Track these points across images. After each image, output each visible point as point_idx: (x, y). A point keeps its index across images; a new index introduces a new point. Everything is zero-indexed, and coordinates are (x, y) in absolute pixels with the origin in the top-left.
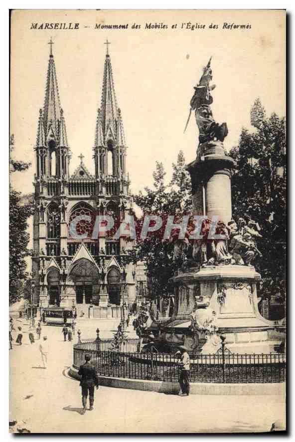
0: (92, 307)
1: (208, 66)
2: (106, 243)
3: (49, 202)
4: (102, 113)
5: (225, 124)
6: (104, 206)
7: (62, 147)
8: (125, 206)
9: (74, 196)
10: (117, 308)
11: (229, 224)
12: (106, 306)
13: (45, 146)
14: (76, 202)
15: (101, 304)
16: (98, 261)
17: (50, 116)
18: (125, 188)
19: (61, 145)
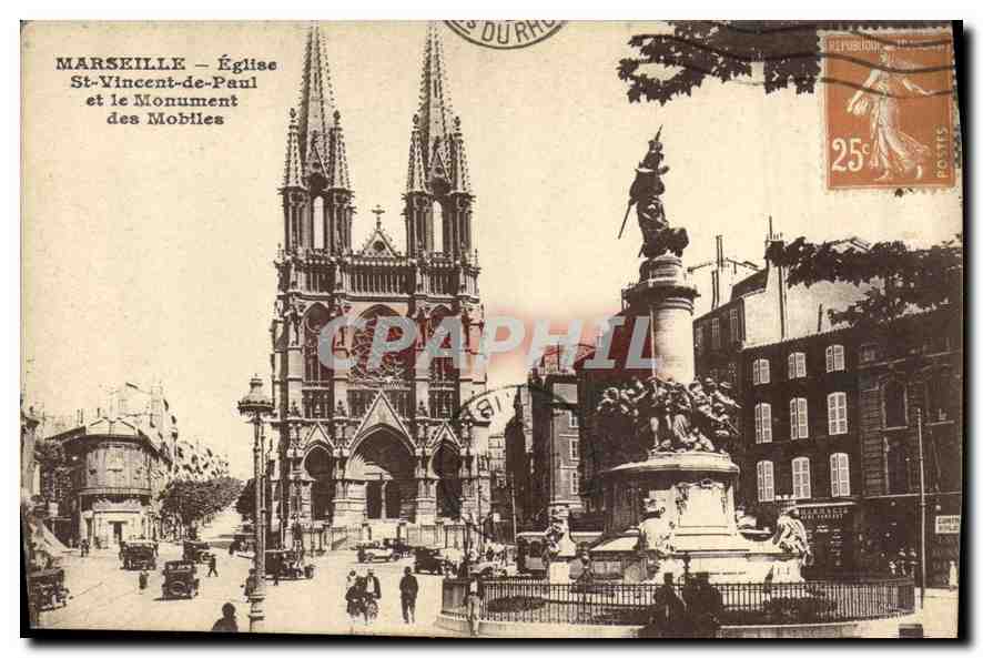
0: (404, 524)
1: (657, 138)
2: (430, 392)
3: (309, 304)
4: (422, 125)
5: (683, 231)
6: (427, 316)
7: (338, 190)
8: (470, 316)
9: (364, 294)
10: (455, 528)
11: (692, 386)
12: (434, 524)
13: (302, 186)
14: (367, 306)
15: (421, 519)
16: (414, 431)
17: (314, 124)
18: (470, 279)
19: (337, 186)
